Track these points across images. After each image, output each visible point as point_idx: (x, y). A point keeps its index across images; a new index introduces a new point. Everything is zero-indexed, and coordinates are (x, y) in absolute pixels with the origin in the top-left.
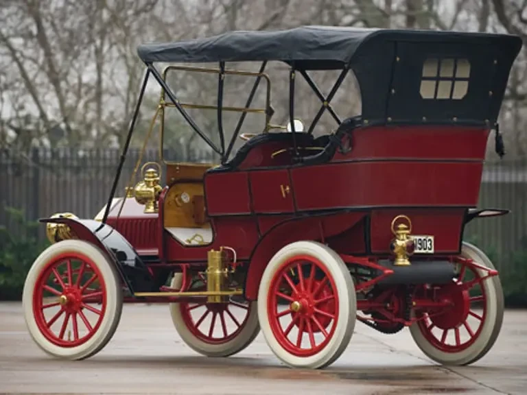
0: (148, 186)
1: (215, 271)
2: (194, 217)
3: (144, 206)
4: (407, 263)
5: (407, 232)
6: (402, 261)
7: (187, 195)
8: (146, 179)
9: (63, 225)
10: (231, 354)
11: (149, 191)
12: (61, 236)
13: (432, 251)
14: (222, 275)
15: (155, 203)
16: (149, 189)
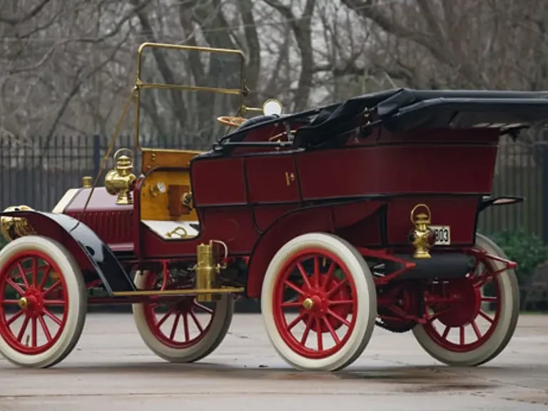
0: (121, 175)
1: (205, 267)
2: (169, 208)
3: (116, 197)
4: (427, 255)
5: (428, 222)
6: (422, 254)
7: (163, 184)
8: (119, 167)
9: (19, 219)
10: (197, 360)
11: (121, 181)
12: (17, 231)
13: (448, 243)
14: (214, 271)
15: (128, 193)
16: (122, 178)
